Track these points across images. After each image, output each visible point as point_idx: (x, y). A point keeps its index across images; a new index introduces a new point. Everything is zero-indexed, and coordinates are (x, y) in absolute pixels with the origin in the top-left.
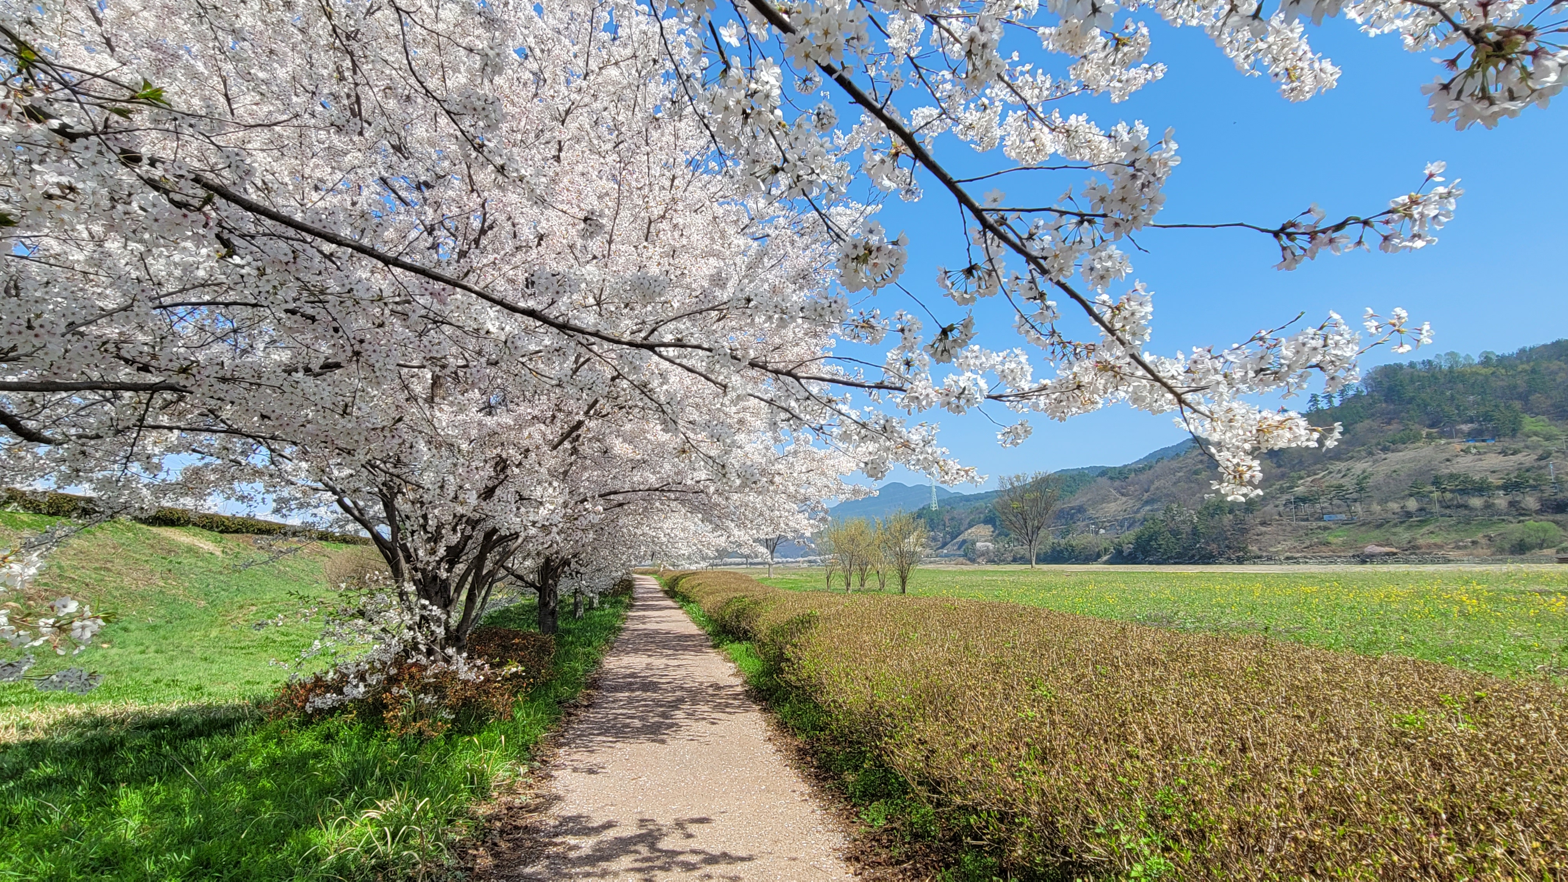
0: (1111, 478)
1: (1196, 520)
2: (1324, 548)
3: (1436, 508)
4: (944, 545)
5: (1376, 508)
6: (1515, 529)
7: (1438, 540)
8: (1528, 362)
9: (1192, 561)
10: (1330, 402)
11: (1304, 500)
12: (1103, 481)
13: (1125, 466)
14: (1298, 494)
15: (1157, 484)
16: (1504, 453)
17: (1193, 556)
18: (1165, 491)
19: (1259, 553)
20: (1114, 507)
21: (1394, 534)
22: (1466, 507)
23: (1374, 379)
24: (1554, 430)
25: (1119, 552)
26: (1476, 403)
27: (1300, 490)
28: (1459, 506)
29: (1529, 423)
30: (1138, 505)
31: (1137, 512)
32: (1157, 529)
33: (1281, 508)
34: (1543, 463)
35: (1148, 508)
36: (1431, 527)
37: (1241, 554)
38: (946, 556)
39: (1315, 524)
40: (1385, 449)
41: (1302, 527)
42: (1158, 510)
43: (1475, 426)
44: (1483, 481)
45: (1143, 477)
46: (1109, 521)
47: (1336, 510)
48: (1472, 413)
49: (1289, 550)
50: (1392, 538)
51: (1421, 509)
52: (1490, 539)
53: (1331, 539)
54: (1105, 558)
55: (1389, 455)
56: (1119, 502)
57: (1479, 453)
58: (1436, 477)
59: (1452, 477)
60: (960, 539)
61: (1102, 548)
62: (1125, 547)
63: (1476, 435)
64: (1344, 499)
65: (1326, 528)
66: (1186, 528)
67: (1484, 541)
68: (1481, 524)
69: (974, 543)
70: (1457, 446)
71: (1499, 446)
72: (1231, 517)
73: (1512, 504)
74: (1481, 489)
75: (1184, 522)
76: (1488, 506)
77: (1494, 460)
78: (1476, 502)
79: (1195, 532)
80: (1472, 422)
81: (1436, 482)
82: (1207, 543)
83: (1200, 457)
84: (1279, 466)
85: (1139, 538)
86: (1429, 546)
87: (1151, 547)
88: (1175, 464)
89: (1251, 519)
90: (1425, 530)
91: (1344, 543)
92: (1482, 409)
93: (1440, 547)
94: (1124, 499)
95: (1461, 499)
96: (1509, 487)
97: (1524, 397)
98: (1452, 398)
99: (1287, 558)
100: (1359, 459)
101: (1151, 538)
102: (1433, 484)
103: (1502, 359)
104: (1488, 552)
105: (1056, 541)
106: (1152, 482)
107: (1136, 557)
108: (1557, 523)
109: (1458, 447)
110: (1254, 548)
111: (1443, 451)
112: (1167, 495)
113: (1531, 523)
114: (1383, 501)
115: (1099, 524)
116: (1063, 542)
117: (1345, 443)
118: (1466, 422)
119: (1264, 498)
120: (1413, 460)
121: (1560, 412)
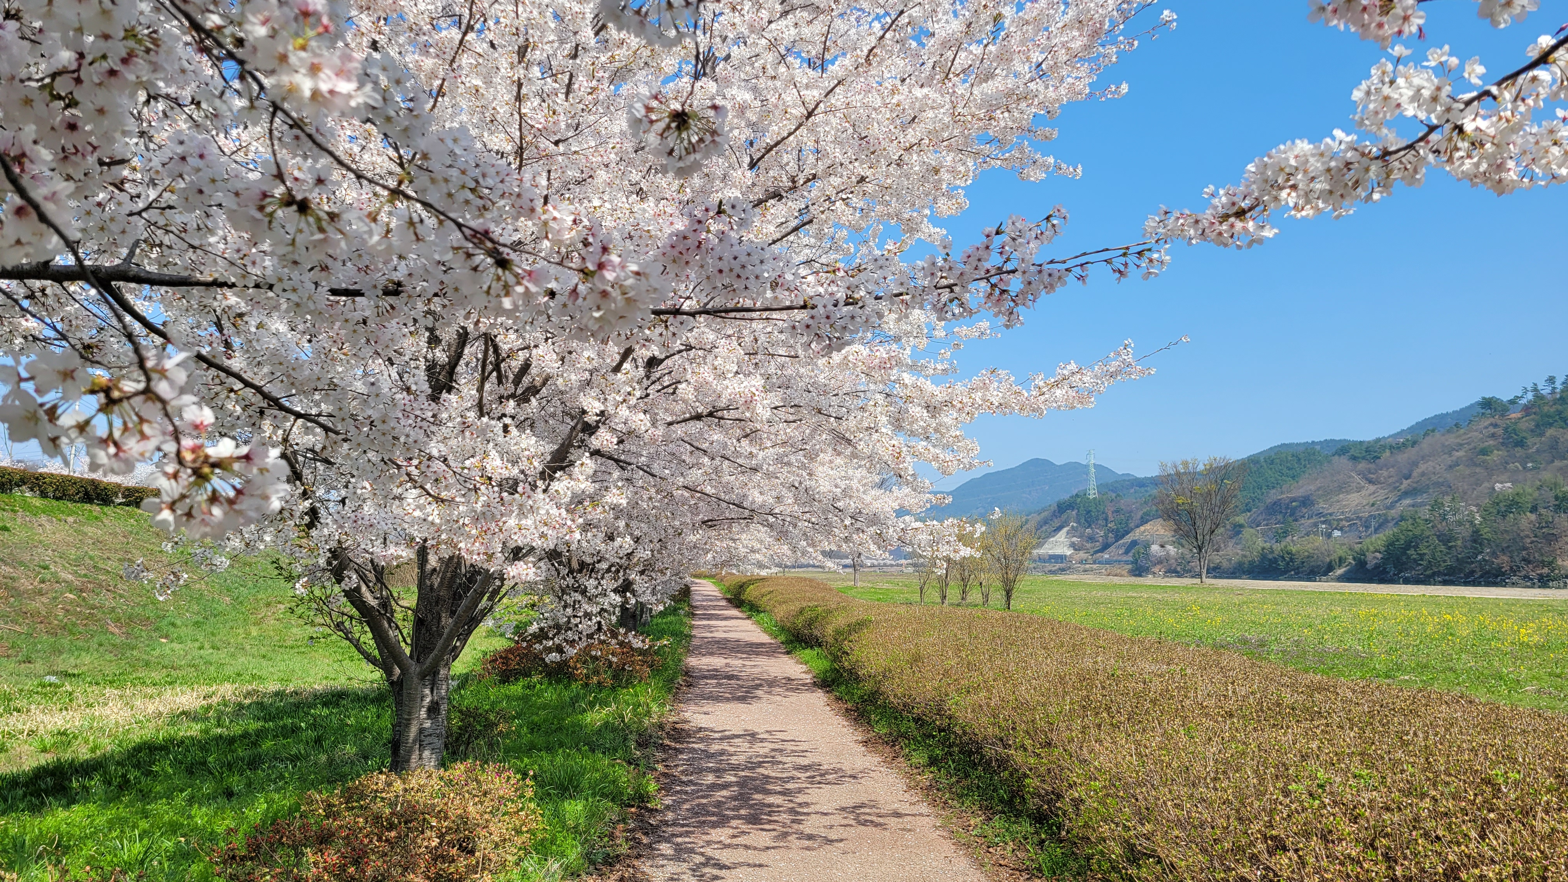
0: (1354, 458)
1: (1478, 519)
4: (1105, 547)
9: (1470, 580)
12: (1343, 462)
13: (1378, 440)
15: (1422, 467)
17: (1472, 572)
18: (1434, 478)
20: (1357, 500)
25: (1361, 563)
30: (1392, 497)
31: (1392, 506)
32: (1417, 532)
35: (1407, 501)
37: (1546, 570)
38: (1108, 562)
42: (1422, 504)
45: (1402, 458)
46: (1348, 519)
54: (1340, 572)
56: (1363, 492)
60: (1128, 539)
61: (1335, 557)
62: (1370, 557)
66: (1465, 532)
69: (1147, 546)
72: (1533, 517)
75: (1460, 523)
79: (1476, 538)
82: (1494, 554)
83: (1492, 430)
85: (1390, 544)
87: (1409, 557)
88: (1451, 440)
94: (1372, 488)
101: (1408, 545)
105: (1268, 545)
106: (1415, 464)
107: (1385, 571)
112: (1437, 484)
115: (1332, 524)
116: (1277, 547)
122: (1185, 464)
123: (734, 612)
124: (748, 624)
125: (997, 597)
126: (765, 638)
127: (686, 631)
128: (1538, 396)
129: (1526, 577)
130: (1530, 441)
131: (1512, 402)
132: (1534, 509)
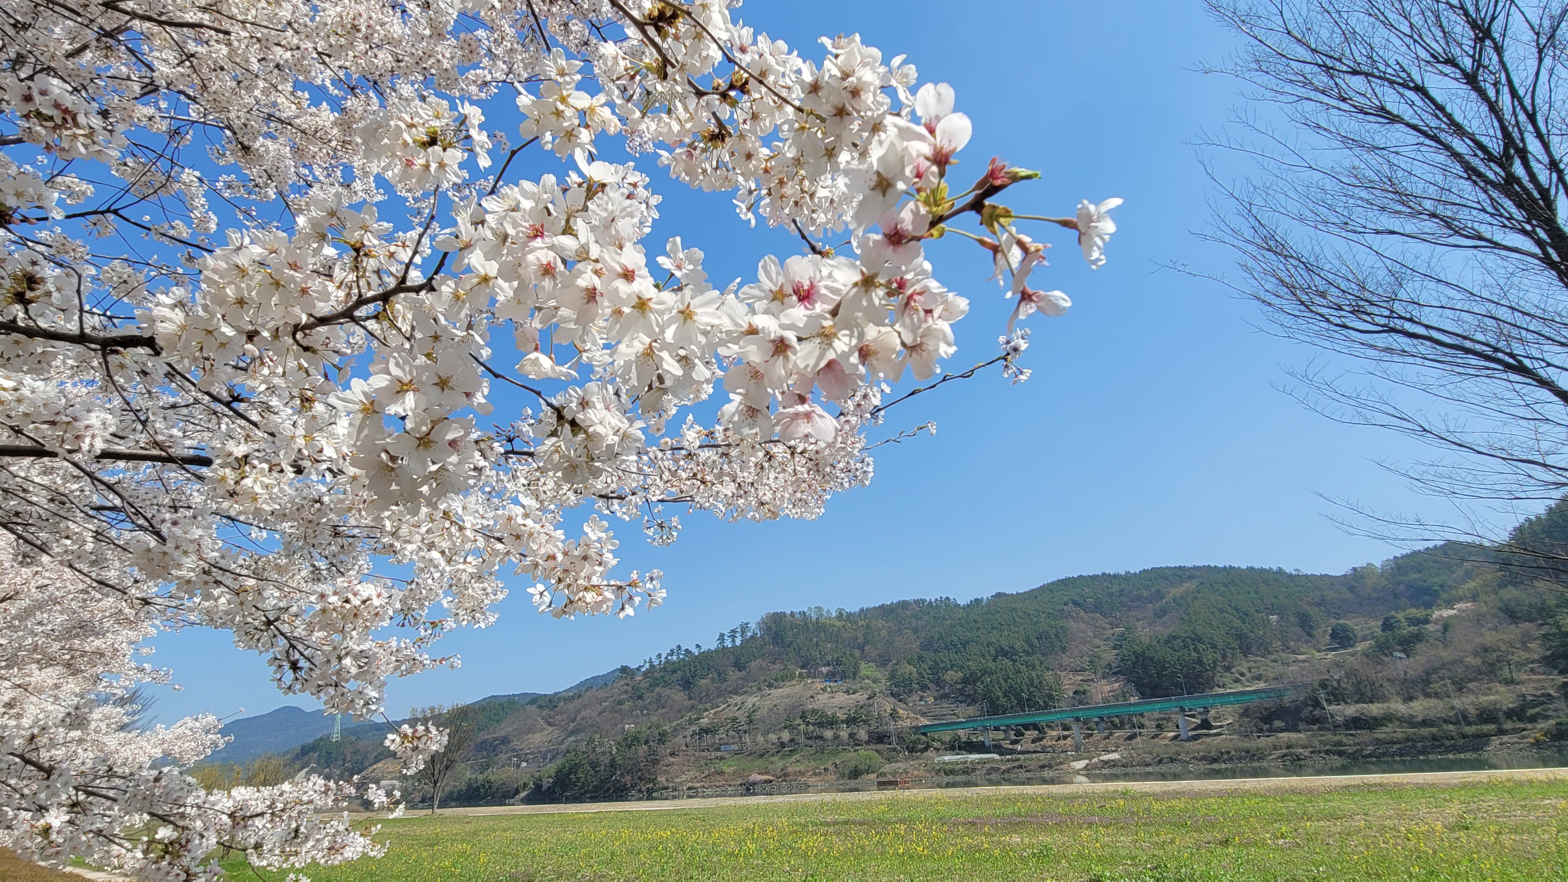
0: (541, 707)
1: (614, 751)
2: (719, 778)
3: (802, 739)
5: (760, 739)
6: (852, 757)
7: (802, 768)
8: (865, 618)
9: (606, 798)
10: (733, 641)
11: (706, 731)
12: (533, 709)
13: (556, 694)
14: (704, 726)
15: (583, 713)
16: (847, 692)
17: (607, 790)
18: (590, 721)
19: (666, 784)
20: (539, 739)
21: (772, 763)
22: (821, 738)
23: (766, 624)
24: (878, 674)
25: (538, 787)
26: (831, 650)
27: (705, 722)
28: (817, 738)
29: (865, 669)
30: (563, 736)
31: (562, 743)
32: (577, 761)
33: (689, 739)
34: (871, 701)
35: (572, 739)
36: (797, 757)
37: (651, 785)
39: (713, 755)
40: (770, 686)
41: (702, 757)
42: (582, 740)
43: (831, 668)
44: (834, 715)
45: (571, 706)
46: (532, 753)
47: (731, 741)
48: (829, 658)
49: (692, 780)
50: (770, 766)
51: (792, 740)
52: (836, 766)
53: (725, 768)
54: (523, 794)
55: (773, 691)
56: (545, 732)
57: (832, 692)
58: (803, 712)
59: (814, 711)
61: (521, 783)
62: (545, 781)
63: (831, 677)
64: (737, 731)
65: (722, 758)
66: (605, 760)
67: (832, 768)
68: (831, 753)
70: (818, 685)
71: (845, 687)
72: (645, 748)
73: (851, 736)
74: (832, 723)
75: (603, 753)
76: (836, 737)
77: (841, 698)
78: (828, 734)
80: (829, 665)
81: (803, 717)
82: (622, 775)
83: (625, 688)
84: (690, 699)
85: (559, 771)
86: (795, 774)
87: (570, 780)
88: (602, 694)
89: (663, 750)
90: (793, 759)
91: (734, 773)
92: (836, 655)
93: (803, 774)
94: (550, 729)
95: (818, 731)
96: (851, 721)
97: (862, 648)
98: (817, 644)
99: (689, 791)
100: (751, 694)
101: (570, 771)
102: (801, 718)
103: (849, 615)
104: (834, 777)
105: (473, 776)
106: (579, 711)
107: (554, 793)
108: (878, 751)
110: (662, 779)
111: (809, 689)
112: (592, 726)
113: (862, 752)
114: (766, 733)
115: (521, 757)
116: (481, 777)
117: (741, 678)
118: (824, 665)
119: (675, 730)
120: (788, 696)
121: (882, 661)
128: (652, 666)
129: (640, 791)
130: (645, 696)
131: (638, 669)
132: (646, 742)
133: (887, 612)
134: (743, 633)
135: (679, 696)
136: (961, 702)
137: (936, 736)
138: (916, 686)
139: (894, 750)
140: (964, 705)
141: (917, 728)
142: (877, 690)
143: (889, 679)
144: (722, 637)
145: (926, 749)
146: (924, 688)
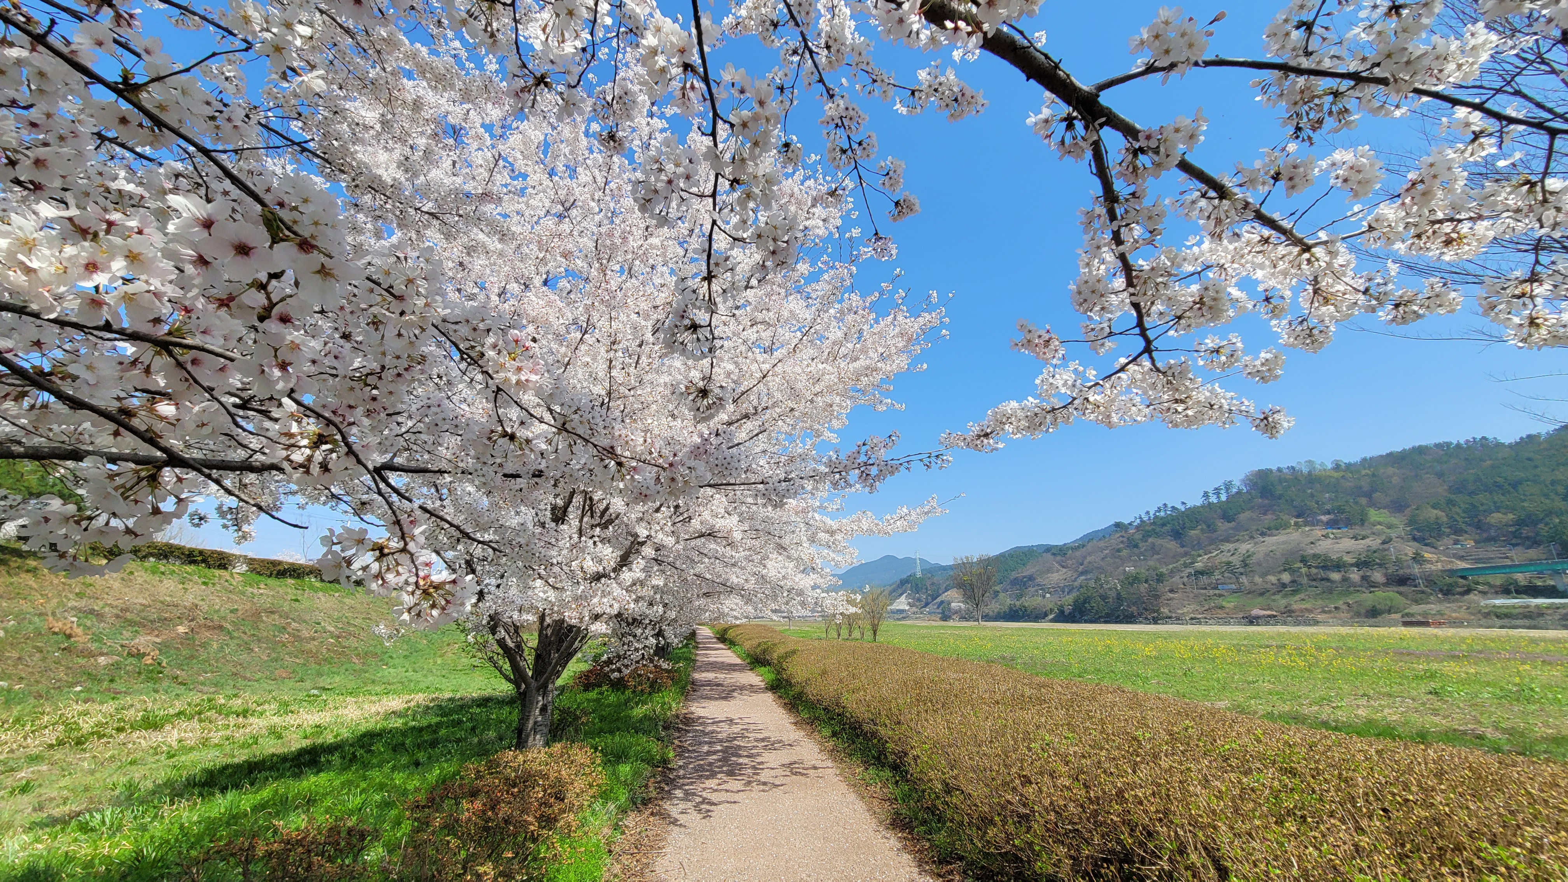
0: (1054, 554)
1: (1119, 587)
2: (1219, 611)
3: (1305, 581)
4: (927, 605)
5: (1258, 579)
6: (1368, 598)
7: (1308, 606)
8: (1370, 467)
9: (1118, 621)
10: (1218, 497)
11: (1202, 573)
12: (1048, 556)
13: (1065, 544)
14: (1199, 569)
15: (1089, 559)
16: (1355, 538)
17: (1119, 616)
18: (1095, 565)
19: (1169, 614)
20: (1057, 577)
21: (1274, 600)
22: (1328, 580)
23: (1251, 480)
24: (1393, 520)
25: (1062, 612)
26: (1330, 499)
27: (1199, 565)
28: (1322, 579)
29: (1373, 515)
30: (1075, 575)
31: (1075, 580)
32: (1089, 594)
33: (1186, 579)
34: (1386, 546)
35: (1083, 578)
36: (1302, 596)
37: (1155, 615)
38: (928, 613)
39: (1211, 592)
40: (1263, 534)
41: (1202, 594)
42: (1090, 579)
43: (1331, 517)
44: (1340, 559)
45: (1078, 553)
46: (1053, 588)
47: (1228, 581)
48: (1328, 507)
49: (1193, 612)
50: (1272, 603)
51: (1293, 582)
52: (1349, 605)
53: (1224, 604)
54: (1051, 617)
55: (1267, 539)
56: (1060, 573)
57: (1336, 538)
58: (1303, 556)
59: (1315, 556)
60: (939, 600)
61: (1048, 609)
62: (1066, 608)
63: (1333, 524)
64: (1234, 573)
65: (1220, 596)
66: (1112, 594)
67: (1344, 607)
68: (1341, 594)
69: (949, 604)
70: (1318, 532)
71: (1352, 532)
72: (1146, 585)
73: (1364, 578)
74: (1338, 566)
75: (1110, 589)
76: (1345, 579)
77: (1347, 544)
78: (1336, 576)
79: (1119, 597)
80: (1329, 513)
81: (1303, 560)
82: (1128, 606)
83: (1121, 539)
84: (1182, 546)
85: (1076, 601)
86: (1301, 610)
87: (1086, 607)
88: (1102, 544)
89: (1163, 588)
90: (1297, 597)
91: (1235, 607)
92: (1336, 504)
93: (1310, 611)
94: (1064, 570)
95: (1322, 574)
96: (1361, 564)
97: (1369, 495)
98: (1312, 495)
99: (1192, 619)
100: (1244, 542)
101: (1085, 602)
102: (1301, 561)
103: (1349, 466)
104: (1349, 615)
105: (1013, 602)
106: (1085, 558)
107: (1074, 616)
108: (1400, 593)
109: (1320, 533)
110: (1165, 611)
111: (1308, 536)
112: (1098, 568)
113: (1379, 593)
114: (1264, 575)
115: (1045, 590)
116: (1018, 603)
117: (1232, 529)
118: (1324, 514)
119: (1172, 571)
120: (1284, 543)
121: (1398, 507)
122: (967, 558)
123: (721, 646)
124: (728, 653)
125: (869, 635)
126: (738, 661)
127: (693, 657)
128: (1142, 521)
129: (1146, 618)
130: (1140, 545)
131: (1130, 524)
132: (1146, 581)
133: (1395, 459)
134: (1227, 489)
135: (1172, 545)
136: (1515, 545)
137: (1481, 580)
138: (1448, 530)
139: (1423, 592)
140: (1519, 548)
141: (1452, 573)
142: (1393, 535)
143: (1409, 524)
144: (1206, 495)
145: (1468, 591)
146: (1458, 532)
